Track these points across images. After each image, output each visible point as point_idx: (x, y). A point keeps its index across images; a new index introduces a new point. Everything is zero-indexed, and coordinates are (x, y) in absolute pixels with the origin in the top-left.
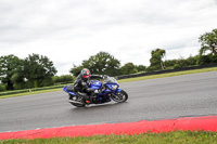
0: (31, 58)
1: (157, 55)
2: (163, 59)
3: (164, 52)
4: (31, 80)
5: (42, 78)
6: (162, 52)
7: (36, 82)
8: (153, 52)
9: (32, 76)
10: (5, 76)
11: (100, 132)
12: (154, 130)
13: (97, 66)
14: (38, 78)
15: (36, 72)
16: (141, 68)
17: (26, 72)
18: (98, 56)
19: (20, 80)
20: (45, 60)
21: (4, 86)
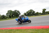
0: (15, 11)
1: (44, 10)
2: (45, 11)
3: (46, 9)
4: (15, 16)
6: (45, 10)
8: (43, 10)
10: (9, 15)
11: (31, 28)
12: (44, 28)
13: (30, 13)
14: (16, 15)
15: (16, 14)
16: (40, 13)
17: (14, 14)
19: (12, 16)
20: (18, 11)
21: (9, 17)
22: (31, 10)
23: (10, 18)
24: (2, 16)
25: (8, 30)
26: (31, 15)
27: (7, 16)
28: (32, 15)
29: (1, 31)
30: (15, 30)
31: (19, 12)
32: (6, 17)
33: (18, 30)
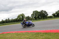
0: (41, 11)
5: (44, 16)
7: (42, 18)
9: (42, 16)
10: (35, 16)
15: (43, 15)
17: (40, 15)
19: (38, 17)
20: (45, 12)
23: (35, 19)
24: (27, 17)
25: (34, 33)
29: (27, 34)
32: (31, 18)
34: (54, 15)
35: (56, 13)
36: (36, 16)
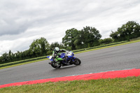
0: (85, 29)
4: (86, 43)
5: (93, 41)
7: (89, 44)
9: (86, 40)
10: (70, 41)
13: (127, 31)
14: (90, 42)
15: (89, 38)
17: (83, 39)
18: (127, 24)
19: (79, 43)
21: (70, 48)
22: (131, 24)
23: (72, 49)
24: (52, 46)
25: (66, 82)
26: (131, 38)
27: (66, 45)
28: (134, 38)
30: (86, 82)
31: (98, 32)
32: (62, 47)
33: (94, 82)
34: (114, 36)
35: (120, 30)
36: (73, 41)
